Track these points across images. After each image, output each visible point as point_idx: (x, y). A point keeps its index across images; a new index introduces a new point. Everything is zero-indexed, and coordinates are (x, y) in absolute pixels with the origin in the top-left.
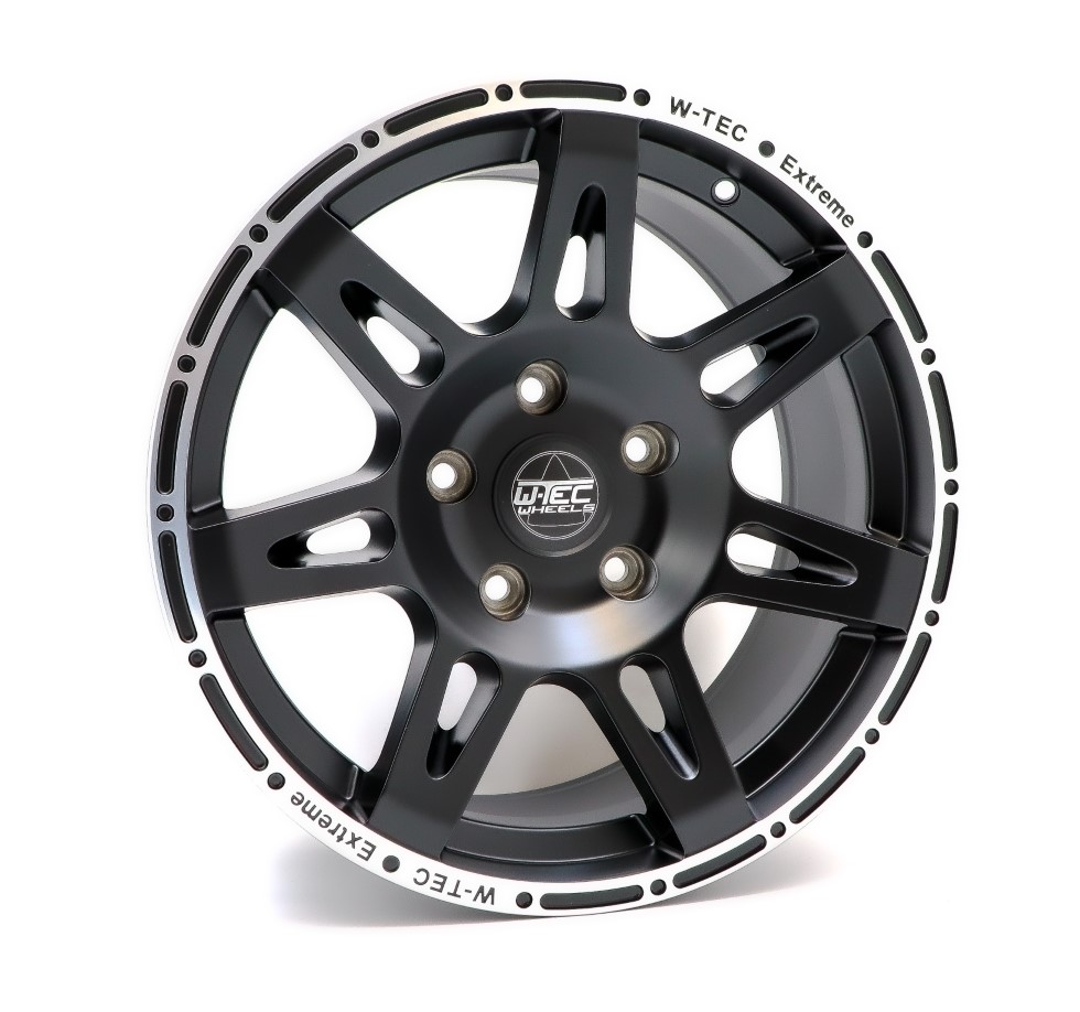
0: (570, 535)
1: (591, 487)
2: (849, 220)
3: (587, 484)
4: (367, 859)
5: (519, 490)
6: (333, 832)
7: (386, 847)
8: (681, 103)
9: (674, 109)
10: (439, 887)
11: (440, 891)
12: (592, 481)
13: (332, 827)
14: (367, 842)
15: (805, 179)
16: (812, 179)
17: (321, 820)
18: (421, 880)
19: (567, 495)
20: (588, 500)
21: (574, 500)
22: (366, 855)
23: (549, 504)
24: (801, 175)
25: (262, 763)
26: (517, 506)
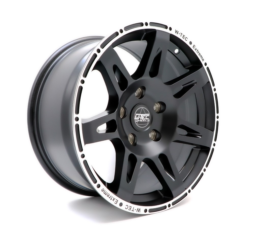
0: (145, 127)
1: (149, 116)
2: (203, 60)
3: (148, 115)
4: (116, 204)
5: (136, 116)
6: (110, 198)
7: (120, 201)
8: (177, 31)
10: (130, 209)
11: (130, 210)
12: (149, 114)
13: (110, 197)
14: (116, 200)
16: (198, 50)
17: (107, 195)
18: (126, 208)
19: (145, 117)
20: (148, 119)
21: (146, 119)
23: (141, 119)
24: (196, 49)
25: (95, 182)
26: (135, 120)
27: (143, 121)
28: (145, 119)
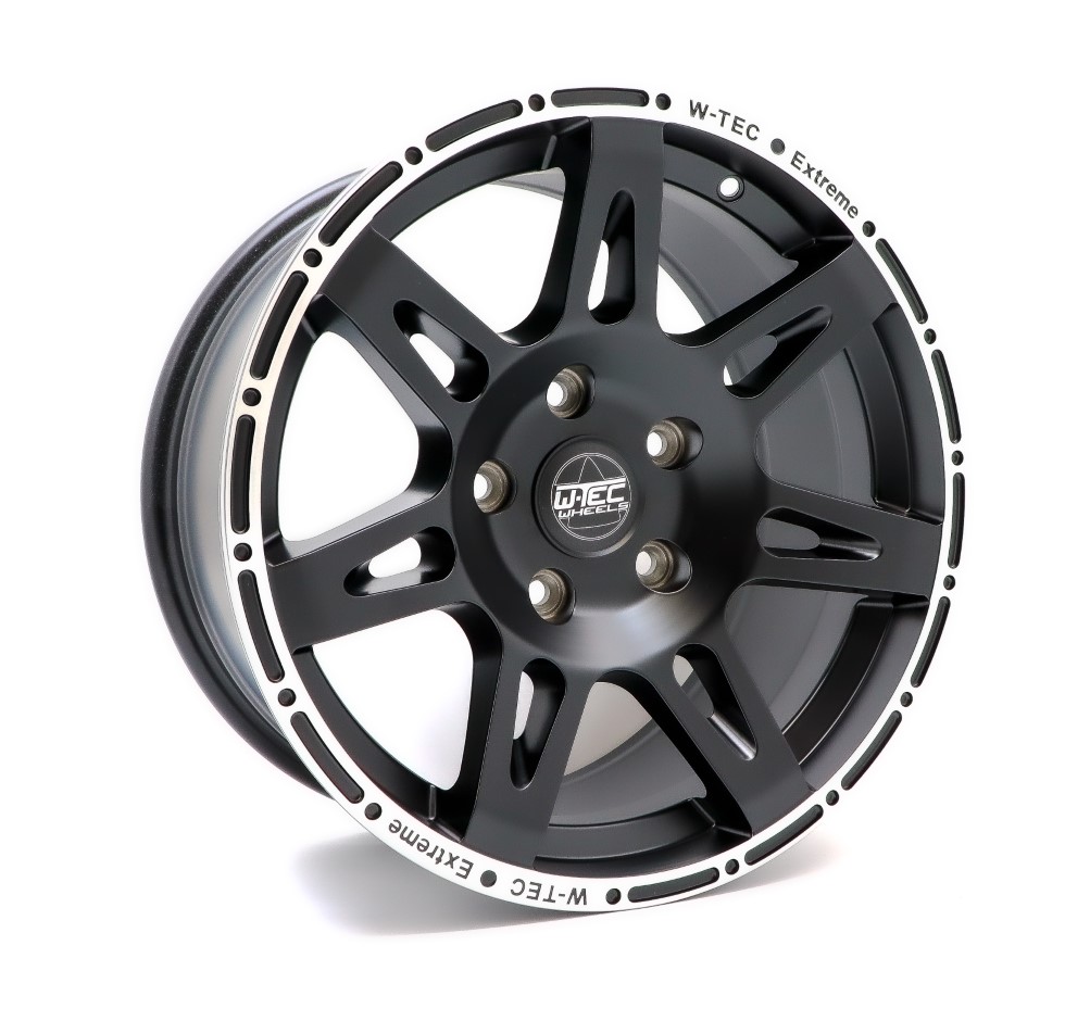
0: (608, 535)
1: (623, 486)
2: (853, 211)
3: (620, 482)
4: (465, 877)
5: (558, 495)
6: (431, 855)
7: (483, 863)
8: (699, 105)
9: (693, 112)
10: (534, 895)
11: (536, 898)
12: (624, 480)
13: (430, 850)
14: (464, 861)
15: (814, 174)
16: (819, 173)
17: (419, 845)
18: (517, 891)
19: (603, 495)
20: (622, 499)
22: (464, 873)
24: (809, 170)
25: (357, 796)
26: (557, 511)
27: (592, 510)
28: (603, 502)
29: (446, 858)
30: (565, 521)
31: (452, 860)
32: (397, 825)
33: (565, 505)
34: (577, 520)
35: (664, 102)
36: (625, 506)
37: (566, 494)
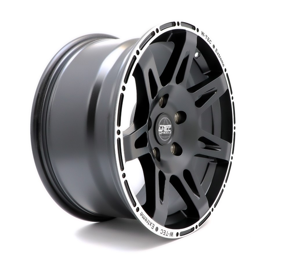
0: (167, 139)
1: (171, 127)
2: (224, 65)
5: (160, 127)
6: (147, 222)
9: (202, 34)
11: (164, 235)
12: (171, 125)
14: (153, 224)
16: (219, 55)
17: (145, 219)
18: (161, 233)
20: (170, 130)
21: (169, 131)
22: (153, 227)
23: (165, 131)
25: (135, 205)
26: (159, 132)
27: (166, 133)
28: (167, 131)
29: (150, 223)
30: (160, 135)
31: (151, 224)
32: (142, 213)
33: (161, 131)
34: (163, 135)
35: (198, 30)
36: (171, 133)
37: (161, 127)
